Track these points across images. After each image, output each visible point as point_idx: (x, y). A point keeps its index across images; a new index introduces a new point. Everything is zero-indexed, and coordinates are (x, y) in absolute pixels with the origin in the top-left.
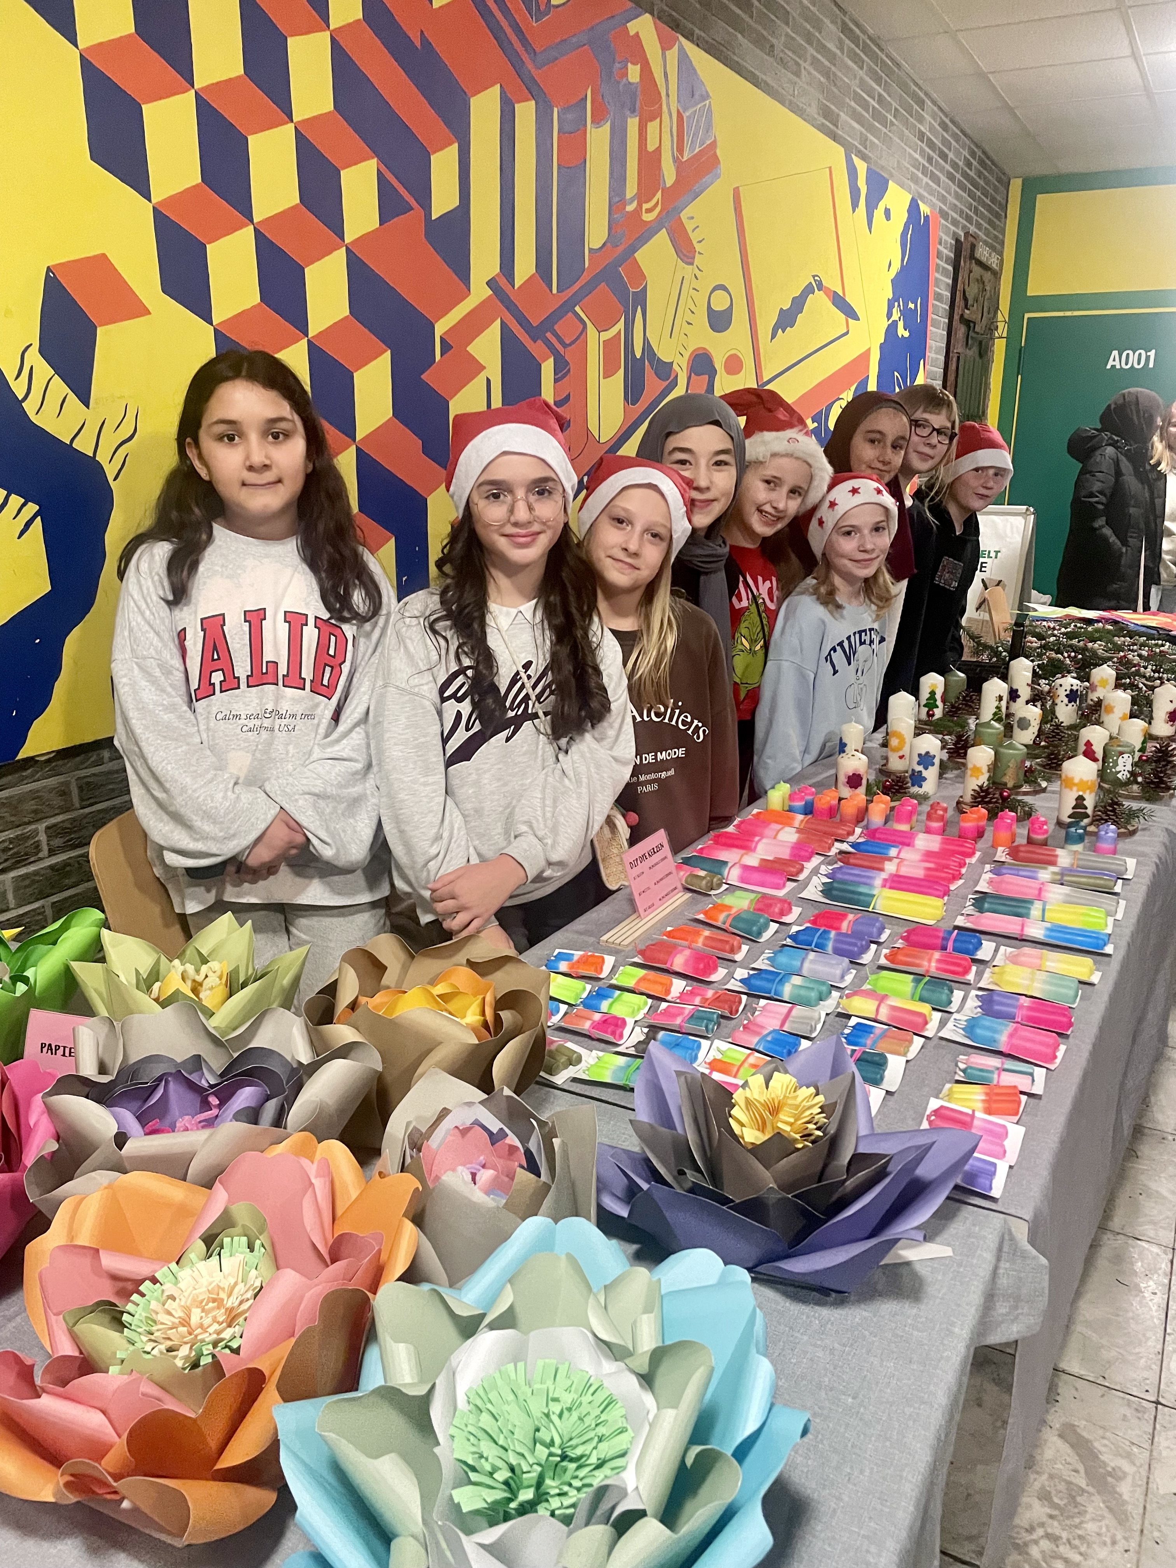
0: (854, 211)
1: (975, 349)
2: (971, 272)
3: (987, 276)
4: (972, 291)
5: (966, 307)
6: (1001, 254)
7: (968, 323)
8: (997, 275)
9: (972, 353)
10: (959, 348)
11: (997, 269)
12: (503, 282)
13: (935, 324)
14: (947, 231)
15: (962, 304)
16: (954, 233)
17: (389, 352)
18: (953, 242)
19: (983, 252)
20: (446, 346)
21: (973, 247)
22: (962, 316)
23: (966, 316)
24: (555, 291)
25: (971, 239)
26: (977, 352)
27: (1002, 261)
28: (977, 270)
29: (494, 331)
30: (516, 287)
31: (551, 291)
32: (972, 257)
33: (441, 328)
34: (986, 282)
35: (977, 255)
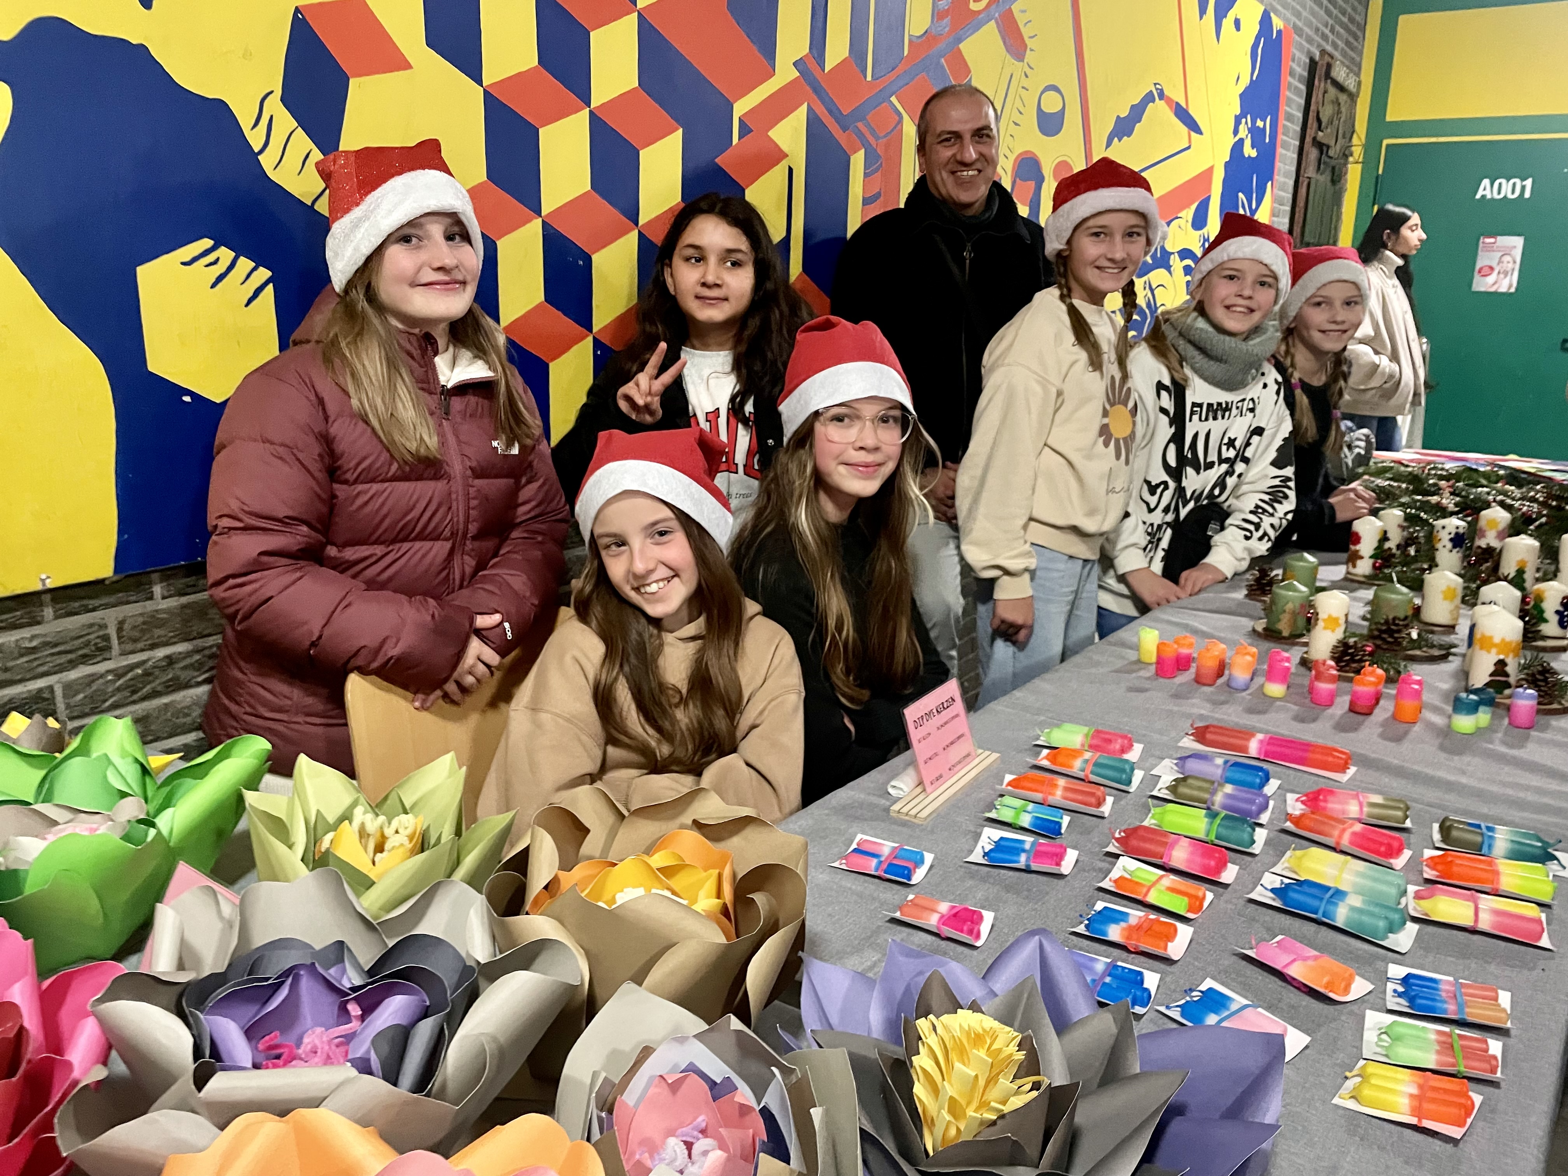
0: (1201, 18)
1: (1328, 173)
2: (1325, 92)
3: (1343, 98)
4: (1326, 113)
5: (1320, 128)
6: (1358, 74)
7: (1321, 147)
8: (1353, 97)
9: (1324, 179)
10: (1310, 171)
11: (1354, 90)
12: (813, 65)
13: (1285, 146)
14: (1301, 48)
15: (1315, 125)
16: (1309, 52)
17: (681, 130)
18: (1308, 61)
19: (1340, 73)
20: (745, 130)
21: (1329, 66)
22: (1314, 139)
23: (1318, 139)
24: (869, 78)
25: (1326, 57)
26: (1329, 178)
27: (1359, 84)
28: (1332, 91)
29: (800, 115)
30: (826, 71)
31: (865, 77)
32: (1328, 75)
33: (740, 108)
34: (1342, 104)
35: (1334, 74)
